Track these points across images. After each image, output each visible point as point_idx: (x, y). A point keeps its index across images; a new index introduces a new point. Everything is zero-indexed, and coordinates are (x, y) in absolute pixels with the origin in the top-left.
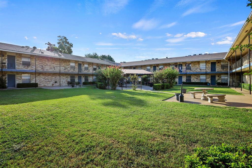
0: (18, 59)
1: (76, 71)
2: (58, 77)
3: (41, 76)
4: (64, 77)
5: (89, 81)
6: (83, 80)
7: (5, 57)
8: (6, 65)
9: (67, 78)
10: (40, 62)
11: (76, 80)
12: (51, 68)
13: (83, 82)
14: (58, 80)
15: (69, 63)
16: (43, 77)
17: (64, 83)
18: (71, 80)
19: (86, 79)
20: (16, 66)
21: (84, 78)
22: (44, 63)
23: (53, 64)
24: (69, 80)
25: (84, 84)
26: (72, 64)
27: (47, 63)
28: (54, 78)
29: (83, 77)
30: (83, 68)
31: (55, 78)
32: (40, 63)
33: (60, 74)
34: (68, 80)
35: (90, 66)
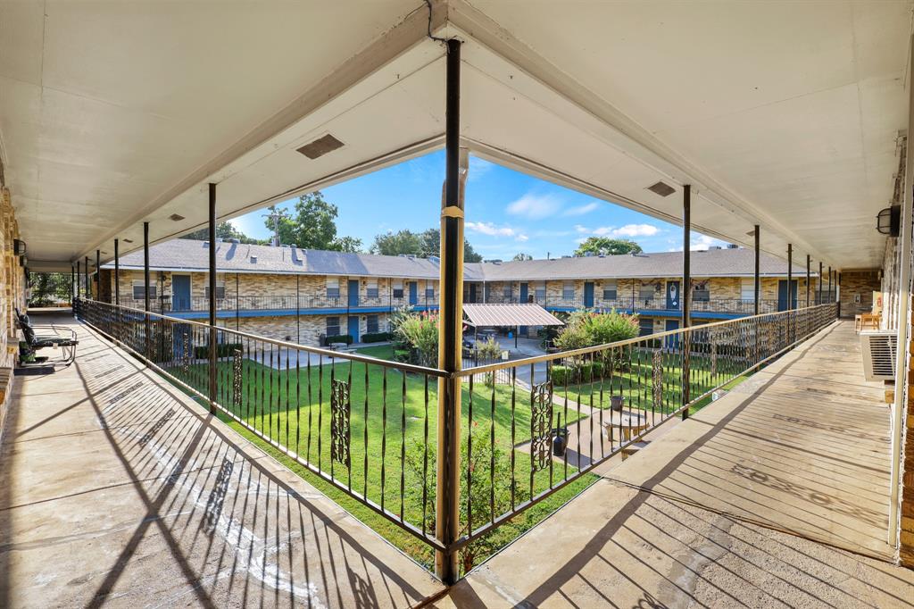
0: (197, 282)
1: (343, 303)
2: (293, 325)
3: (251, 324)
4: (309, 323)
5: (381, 331)
6: (363, 328)
7: (167, 281)
8: (171, 300)
9: (317, 324)
10: (248, 285)
11: (344, 330)
12: (275, 301)
13: (364, 333)
14: (292, 331)
15: (324, 283)
16: (256, 326)
17: (310, 339)
18: (328, 329)
19: (373, 326)
20: (193, 302)
21: (365, 322)
22: (259, 288)
23: (281, 287)
24: (323, 330)
25: (366, 339)
26: (332, 284)
27: (265, 286)
28: (282, 326)
29: (364, 319)
30: (363, 293)
31: (287, 326)
32: (249, 288)
33: (298, 315)
34: (321, 332)
35: (384, 287)
